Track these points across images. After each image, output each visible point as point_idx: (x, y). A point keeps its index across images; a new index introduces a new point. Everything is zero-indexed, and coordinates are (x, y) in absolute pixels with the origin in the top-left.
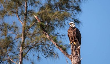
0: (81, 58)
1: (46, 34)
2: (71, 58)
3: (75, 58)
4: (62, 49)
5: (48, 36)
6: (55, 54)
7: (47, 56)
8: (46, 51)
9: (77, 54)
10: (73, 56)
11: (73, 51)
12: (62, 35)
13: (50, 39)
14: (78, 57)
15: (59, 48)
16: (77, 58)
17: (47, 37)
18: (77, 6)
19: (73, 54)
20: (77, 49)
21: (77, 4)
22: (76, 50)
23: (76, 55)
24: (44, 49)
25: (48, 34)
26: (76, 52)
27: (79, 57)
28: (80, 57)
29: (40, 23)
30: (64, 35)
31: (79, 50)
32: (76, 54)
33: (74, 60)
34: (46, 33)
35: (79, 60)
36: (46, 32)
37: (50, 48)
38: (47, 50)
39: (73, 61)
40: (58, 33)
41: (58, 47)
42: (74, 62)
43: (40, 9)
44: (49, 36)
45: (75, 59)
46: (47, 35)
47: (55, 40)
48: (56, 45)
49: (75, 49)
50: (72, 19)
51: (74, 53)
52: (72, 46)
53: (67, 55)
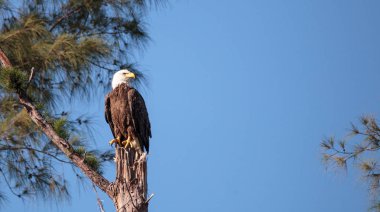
0: (151, 195)
1: (29, 110)
2: (116, 195)
3: (127, 194)
4: (85, 162)
5: (35, 116)
6: (56, 183)
7: (26, 192)
8: (23, 171)
9: (136, 181)
10: (121, 186)
11: (122, 168)
12: (80, 122)
13: (44, 125)
14: (141, 191)
15: (75, 157)
16: (135, 193)
17: (33, 118)
18: (131, 19)
19: (121, 179)
20: (137, 164)
21: (133, 15)
22: (131, 165)
23: (132, 184)
24: (17, 165)
25: (36, 109)
26: (133, 173)
27: (143, 190)
28: (146, 190)
29: (11, 69)
30: (86, 122)
31: (144, 165)
32: (134, 181)
33: (126, 201)
34: (29, 105)
35: (144, 200)
36: (30, 100)
37: (37, 164)
38: (27, 169)
39: (120, 205)
40: (63, 114)
41: (69, 153)
42: (124, 207)
43: (5, 25)
44: (40, 114)
45: (128, 199)
46: (34, 112)
47: (61, 131)
48: (65, 146)
49: (131, 163)
50: (115, 63)
51: (126, 176)
52: (119, 153)
53: (102, 182)
